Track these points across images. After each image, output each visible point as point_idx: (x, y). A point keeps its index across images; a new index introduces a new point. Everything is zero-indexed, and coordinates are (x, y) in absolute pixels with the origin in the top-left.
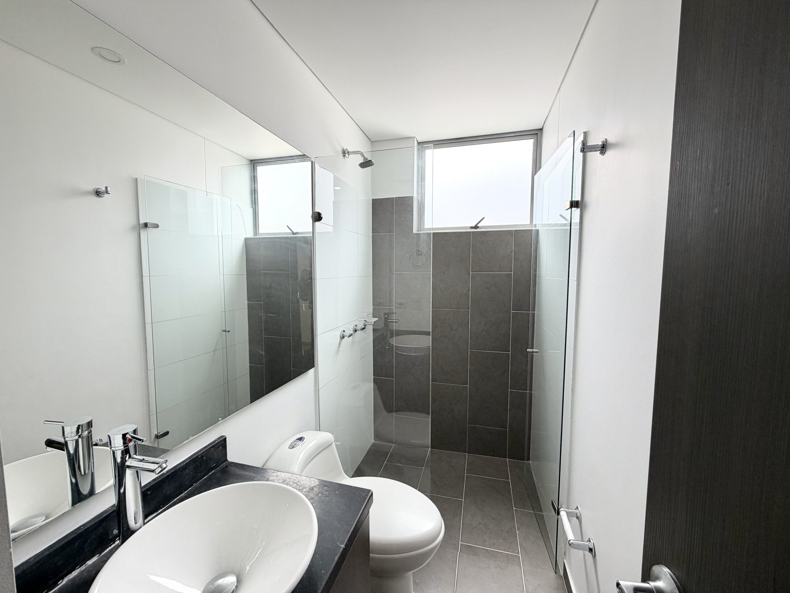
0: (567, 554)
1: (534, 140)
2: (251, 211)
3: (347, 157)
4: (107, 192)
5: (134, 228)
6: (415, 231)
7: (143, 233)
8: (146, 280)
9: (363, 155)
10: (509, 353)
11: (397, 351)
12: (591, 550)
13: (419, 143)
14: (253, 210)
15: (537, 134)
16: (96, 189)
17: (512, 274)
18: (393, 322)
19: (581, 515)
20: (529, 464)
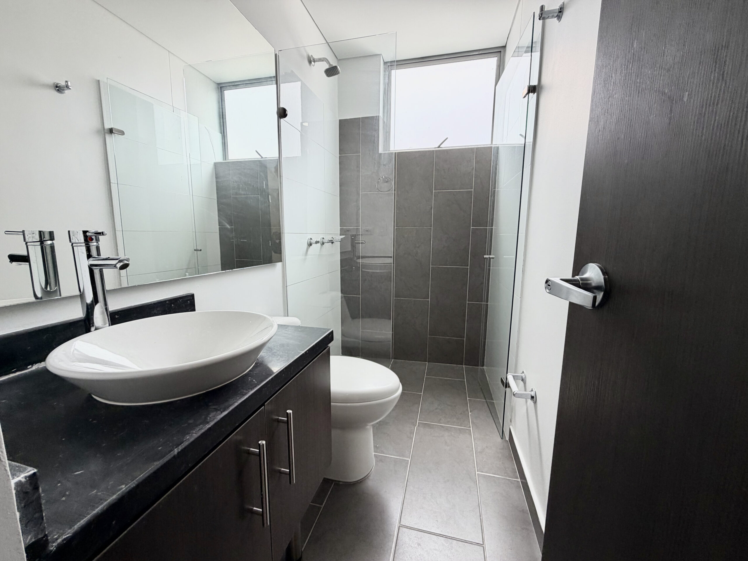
0: (513, 421)
1: (498, 58)
2: (219, 136)
3: (313, 65)
4: (67, 87)
5: (98, 132)
6: (381, 150)
7: (109, 139)
8: (114, 187)
9: (328, 62)
10: (468, 268)
11: (363, 270)
12: (532, 397)
13: (385, 63)
14: (222, 135)
15: (501, 51)
16: (55, 83)
17: (472, 191)
18: (359, 243)
19: (526, 377)
20: (484, 369)
